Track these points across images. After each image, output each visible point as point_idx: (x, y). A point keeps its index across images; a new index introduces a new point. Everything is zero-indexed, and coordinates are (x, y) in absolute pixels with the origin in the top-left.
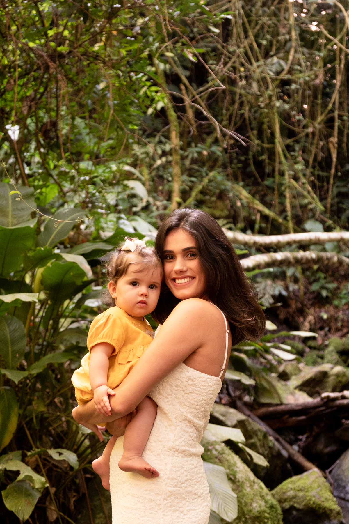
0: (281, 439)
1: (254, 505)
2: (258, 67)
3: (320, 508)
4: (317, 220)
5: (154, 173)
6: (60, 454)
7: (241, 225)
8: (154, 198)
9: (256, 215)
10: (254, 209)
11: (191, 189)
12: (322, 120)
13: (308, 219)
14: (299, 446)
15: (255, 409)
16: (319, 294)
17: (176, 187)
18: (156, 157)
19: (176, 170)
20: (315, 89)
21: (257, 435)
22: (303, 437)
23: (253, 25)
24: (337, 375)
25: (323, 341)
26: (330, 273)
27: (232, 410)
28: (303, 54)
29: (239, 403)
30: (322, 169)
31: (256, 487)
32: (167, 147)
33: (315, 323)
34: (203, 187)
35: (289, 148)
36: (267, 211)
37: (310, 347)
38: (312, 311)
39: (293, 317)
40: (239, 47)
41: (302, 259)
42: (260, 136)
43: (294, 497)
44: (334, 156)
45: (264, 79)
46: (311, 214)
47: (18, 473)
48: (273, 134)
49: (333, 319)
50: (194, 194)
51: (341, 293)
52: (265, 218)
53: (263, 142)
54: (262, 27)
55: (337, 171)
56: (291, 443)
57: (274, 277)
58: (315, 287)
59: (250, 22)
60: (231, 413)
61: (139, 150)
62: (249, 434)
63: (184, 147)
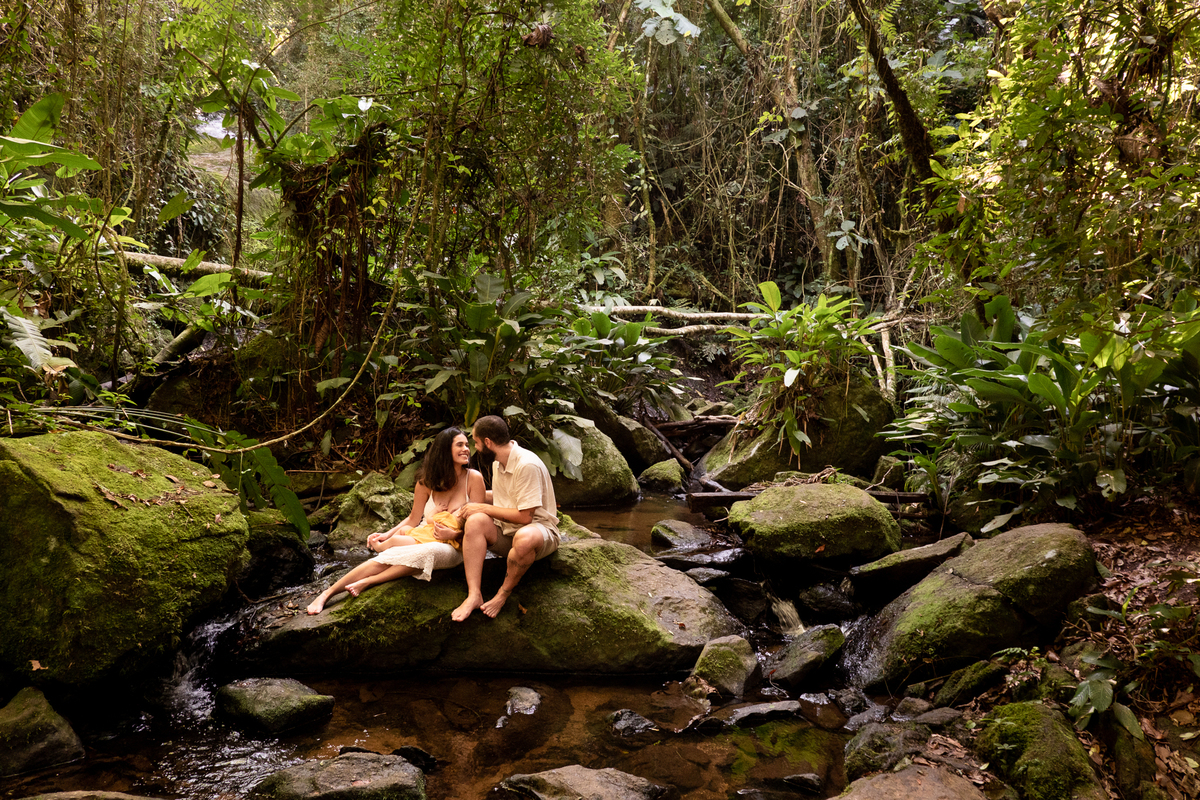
2: (721, 188)
3: (669, 480)
5: (635, 263)
7: (700, 303)
8: (636, 281)
9: (711, 297)
10: (712, 292)
11: (663, 275)
12: (765, 229)
15: (656, 424)
17: (652, 273)
18: (639, 251)
19: (652, 261)
20: (761, 206)
22: (687, 444)
24: (729, 409)
28: (755, 179)
29: (646, 419)
30: (764, 265)
32: (647, 245)
34: (673, 274)
35: (740, 249)
36: (720, 294)
42: (718, 239)
43: (656, 474)
44: (772, 256)
45: (724, 197)
46: (753, 298)
48: (727, 238)
50: (665, 279)
52: (718, 298)
53: (720, 243)
55: (773, 267)
57: (719, 342)
60: (634, 423)
61: (626, 246)
62: (644, 437)
63: (661, 244)
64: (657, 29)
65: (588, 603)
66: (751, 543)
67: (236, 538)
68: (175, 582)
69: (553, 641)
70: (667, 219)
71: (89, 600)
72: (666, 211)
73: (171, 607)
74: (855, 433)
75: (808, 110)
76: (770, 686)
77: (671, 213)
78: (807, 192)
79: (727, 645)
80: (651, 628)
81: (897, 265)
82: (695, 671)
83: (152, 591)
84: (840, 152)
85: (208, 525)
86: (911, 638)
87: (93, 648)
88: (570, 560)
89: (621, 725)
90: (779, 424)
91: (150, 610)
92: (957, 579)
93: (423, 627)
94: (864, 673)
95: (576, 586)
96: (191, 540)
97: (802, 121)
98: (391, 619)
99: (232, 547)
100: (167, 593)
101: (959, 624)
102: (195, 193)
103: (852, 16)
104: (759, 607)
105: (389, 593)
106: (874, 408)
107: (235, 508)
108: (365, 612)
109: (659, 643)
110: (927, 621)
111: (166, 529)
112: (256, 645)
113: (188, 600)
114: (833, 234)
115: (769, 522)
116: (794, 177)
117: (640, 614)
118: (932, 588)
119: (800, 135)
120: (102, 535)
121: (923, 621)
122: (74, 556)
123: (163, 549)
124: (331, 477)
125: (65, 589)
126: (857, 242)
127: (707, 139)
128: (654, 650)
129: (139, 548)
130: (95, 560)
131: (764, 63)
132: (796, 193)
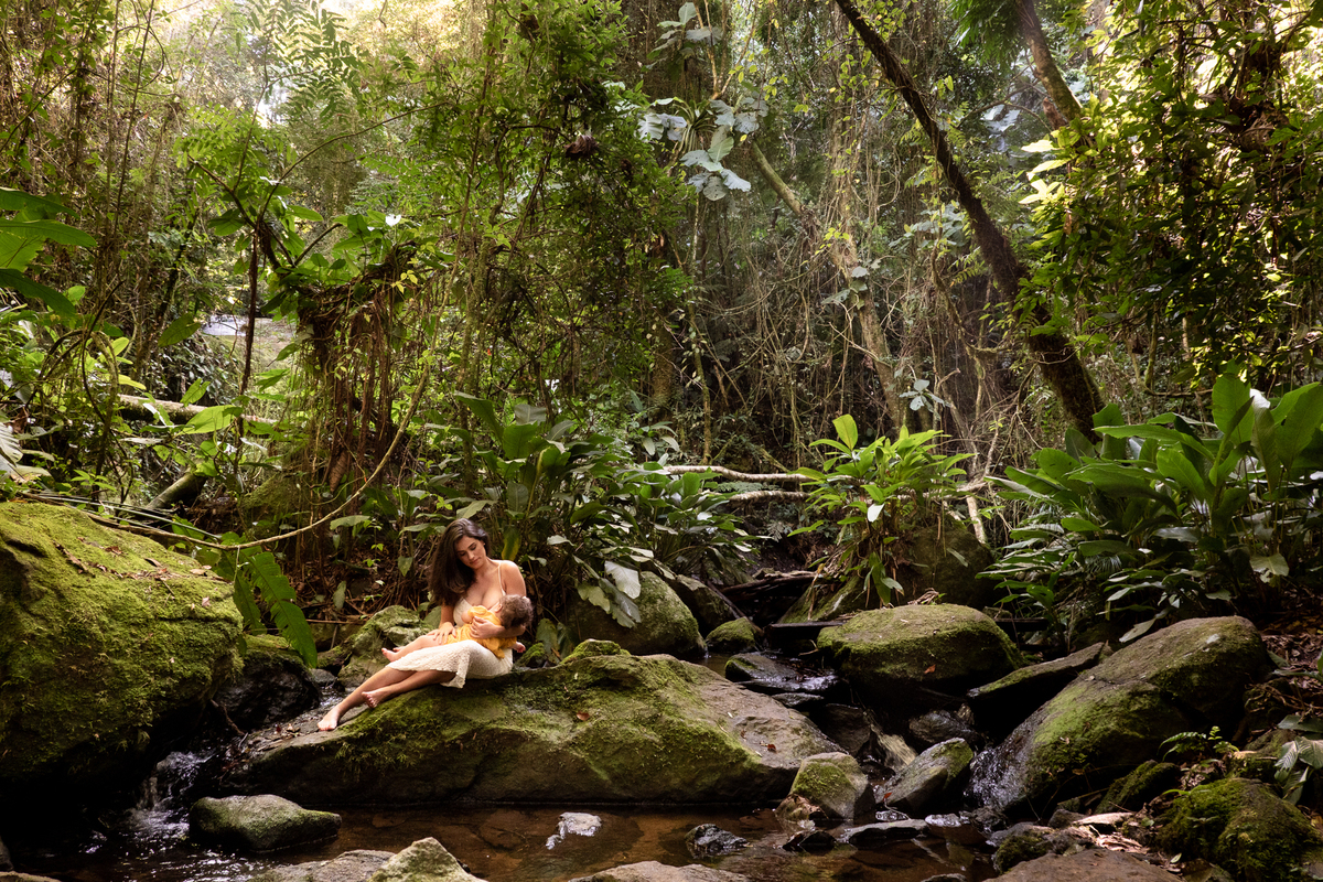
0: (737, 609)
1: (676, 616)
2: (779, 354)
3: (741, 639)
5: (689, 434)
8: (690, 454)
10: (774, 466)
11: (720, 447)
12: (830, 396)
15: (721, 588)
17: (707, 445)
18: (692, 422)
19: (707, 433)
20: (824, 372)
21: (714, 601)
27: (696, 581)
28: (816, 344)
32: (701, 414)
34: (729, 446)
35: (803, 419)
36: (784, 469)
38: (814, 547)
39: (801, 553)
40: (764, 338)
41: (791, 497)
42: (779, 409)
43: (726, 634)
45: (783, 363)
48: (789, 406)
50: (721, 451)
53: (781, 413)
54: (783, 324)
60: (695, 583)
61: (678, 416)
62: (709, 599)
63: (716, 414)
64: (704, 185)
65: (655, 718)
66: (847, 666)
67: (226, 626)
68: (148, 664)
69: (614, 763)
70: (722, 388)
71: (36, 671)
72: (720, 379)
73: (140, 693)
74: (951, 582)
75: (871, 270)
76: (886, 809)
77: (726, 381)
78: (875, 354)
79: (829, 760)
80: (734, 746)
81: (978, 428)
82: (793, 789)
83: (118, 672)
84: (906, 309)
85: (193, 606)
86: (1055, 748)
87: (36, 734)
88: (632, 669)
89: (705, 840)
90: (864, 572)
91: (113, 693)
92: (1101, 684)
93: (454, 745)
94: (1001, 794)
95: (640, 699)
96: (171, 620)
97: (862, 280)
98: (413, 735)
99: (222, 636)
100: (136, 676)
101: (1112, 725)
102: (202, 358)
103: (918, 125)
104: (862, 737)
105: (412, 703)
106: (971, 554)
107: (227, 596)
108: (382, 725)
109: (745, 764)
110: (1072, 727)
111: (141, 603)
112: (246, 768)
113: (163, 689)
114: (905, 394)
115: (866, 640)
116: (859, 340)
117: (719, 730)
118: (1072, 697)
119: (863, 295)
120: (60, 596)
121: (1066, 728)
122: (23, 617)
123: (136, 625)
124: (344, 629)
125: (7, 654)
126: (931, 402)
127: (761, 303)
128: (739, 772)
129: (105, 619)
130: (47, 622)
131: (819, 223)
132: (862, 356)
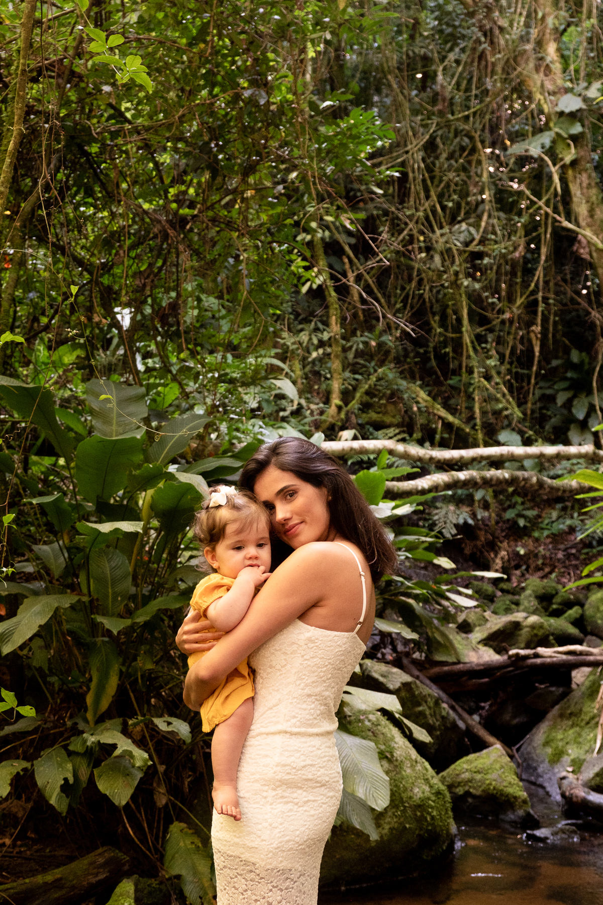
0: (457, 707)
1: (416, 790)
2: (442, 235)
3: (502, 795)
4: (513, 430)
5: (308, 368)
6: (169, 724)
7: (417, 435)
9: (436, 423)
10: (435, 415)
11: (355, 389)
12: (522, 303)
13: (503, 428)
14: (480, 716)
15: (426, 669)
16: (515, 523)
17: (336, 386)
18: (311, 348)
19: (336, 365)
20: (514, 264)
21: (426, 702)
22: (486, 705)
23: (436, 181)
24: (533, 627)
25: (519, 582)
26: (529, 497)
27: (395, 670)
28: (499, 219)
29: (405, 661)
30: (521, 365)
31: (419, 767)
32: (326, 336)
33: (509, 561)
34: (370, 387)
35: (479, 339)
36: (450, 418)
37: (502, 591)
38: (505, 544)
39: (482, 552)
40: (417, 210)
41: (491, 479)
42: (443, 323)
43: (470, 781)
44: (537, 349)
45: (449, 250)
46: (506, 422)
47: (114, 747)
48: (459, 321)
49: (532, 555)
50: (358, 395)
51: (542, 522)
52: (448, 426)
53: (446, 330)
54: (448, 186)
55: (540, 367)
56: (471, 713)
57: (458, 501)
58: (510, 514)
59: (432, 178)
60: (394, 673)
62: (417, 700)
63: (347, 335)
70: (355, 291)
72: (350, 278)
75: (586, 100)
77: (359, 278)
78: (592, 235)
97: (573, 116)
119: (575, 140)
127: (413, 151)
131: (504, 22)
132: (570, 238)
